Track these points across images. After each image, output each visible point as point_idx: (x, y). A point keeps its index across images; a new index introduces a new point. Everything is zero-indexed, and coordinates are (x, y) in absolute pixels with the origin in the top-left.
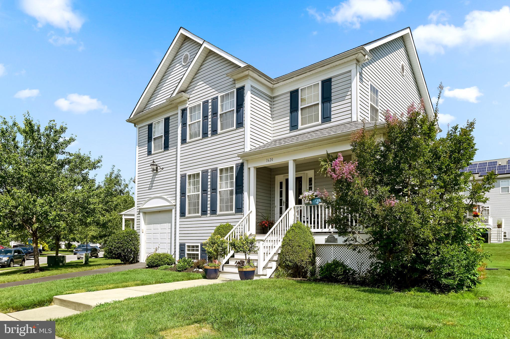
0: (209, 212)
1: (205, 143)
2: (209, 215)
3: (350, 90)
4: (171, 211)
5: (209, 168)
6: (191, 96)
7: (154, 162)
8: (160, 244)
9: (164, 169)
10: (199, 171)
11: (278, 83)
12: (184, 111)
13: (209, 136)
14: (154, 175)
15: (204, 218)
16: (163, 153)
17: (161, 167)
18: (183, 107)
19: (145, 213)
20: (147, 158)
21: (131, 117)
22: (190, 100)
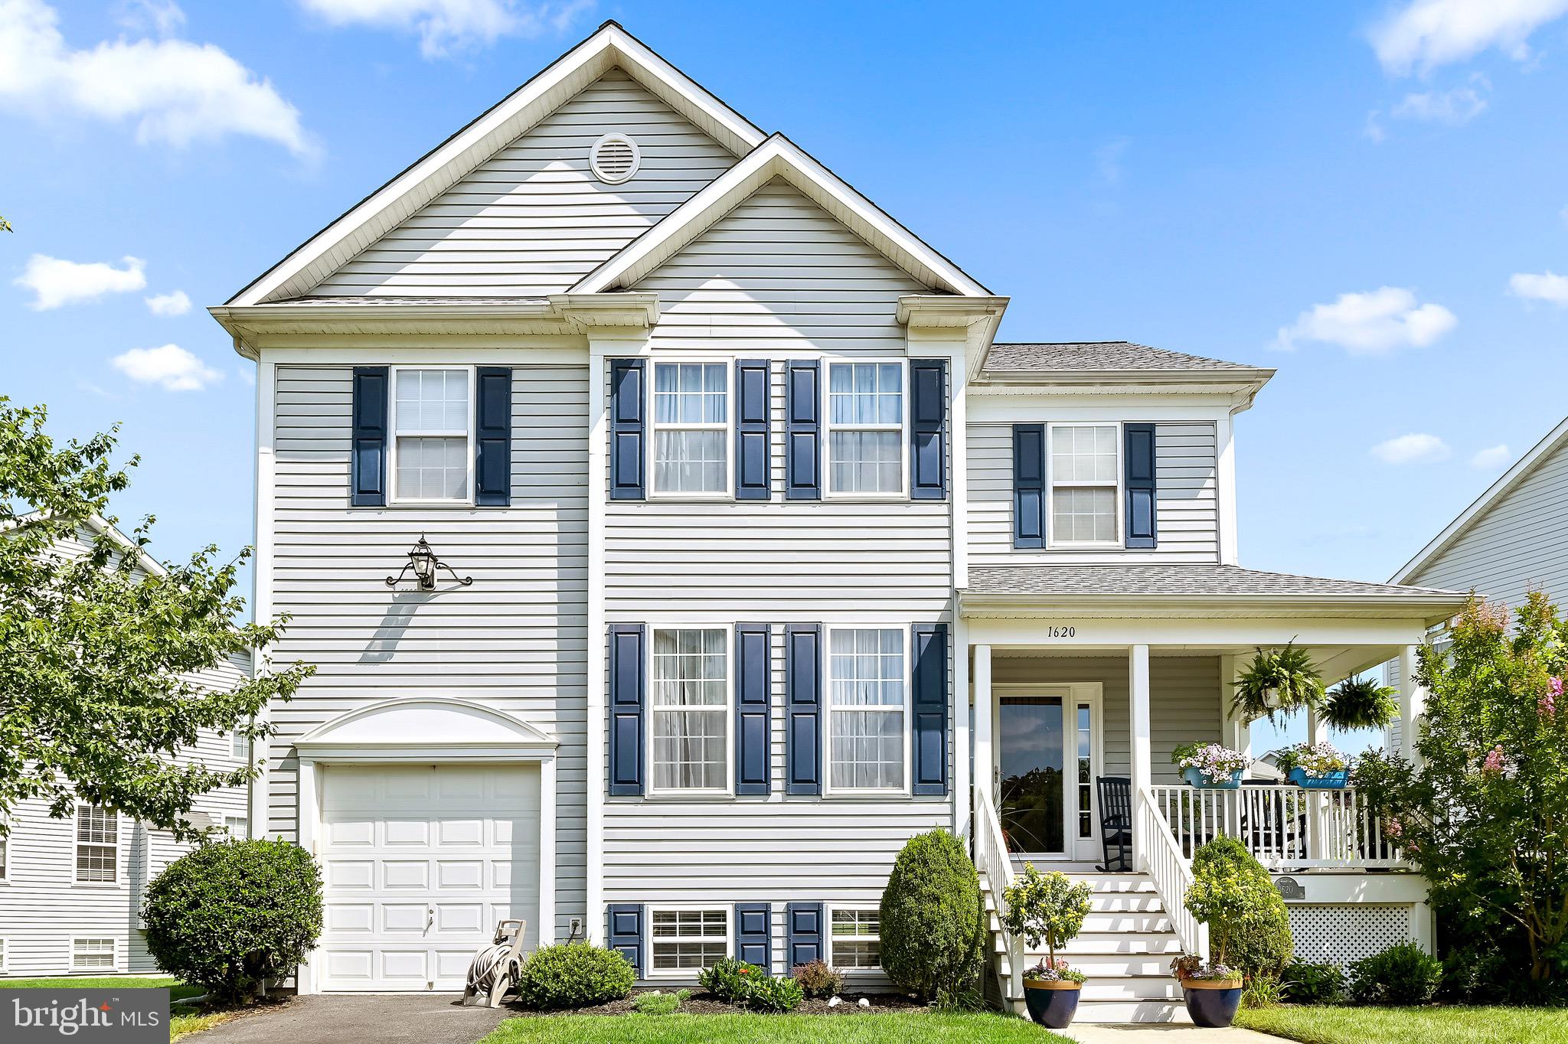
0: (777, 785)
1: (750, 522)
2: (776, 797)
3: (1212, 475)
4: (534, 767)
5: (779, 618)
6: (663, 320)
7: (423, 543)
8: (436, 909)
9: (474, 587)
10: (725, 621)
11: (988, 384)
12: (622, 369)
13: (776, 498)
14: (406, 601)
15: (751, 806)
16: (466, 515)
17: (462, 574)
18: (624, 350)
19: (322, 767)
20: (344, 515)
21: (236, 303)
22: (657, 331)
